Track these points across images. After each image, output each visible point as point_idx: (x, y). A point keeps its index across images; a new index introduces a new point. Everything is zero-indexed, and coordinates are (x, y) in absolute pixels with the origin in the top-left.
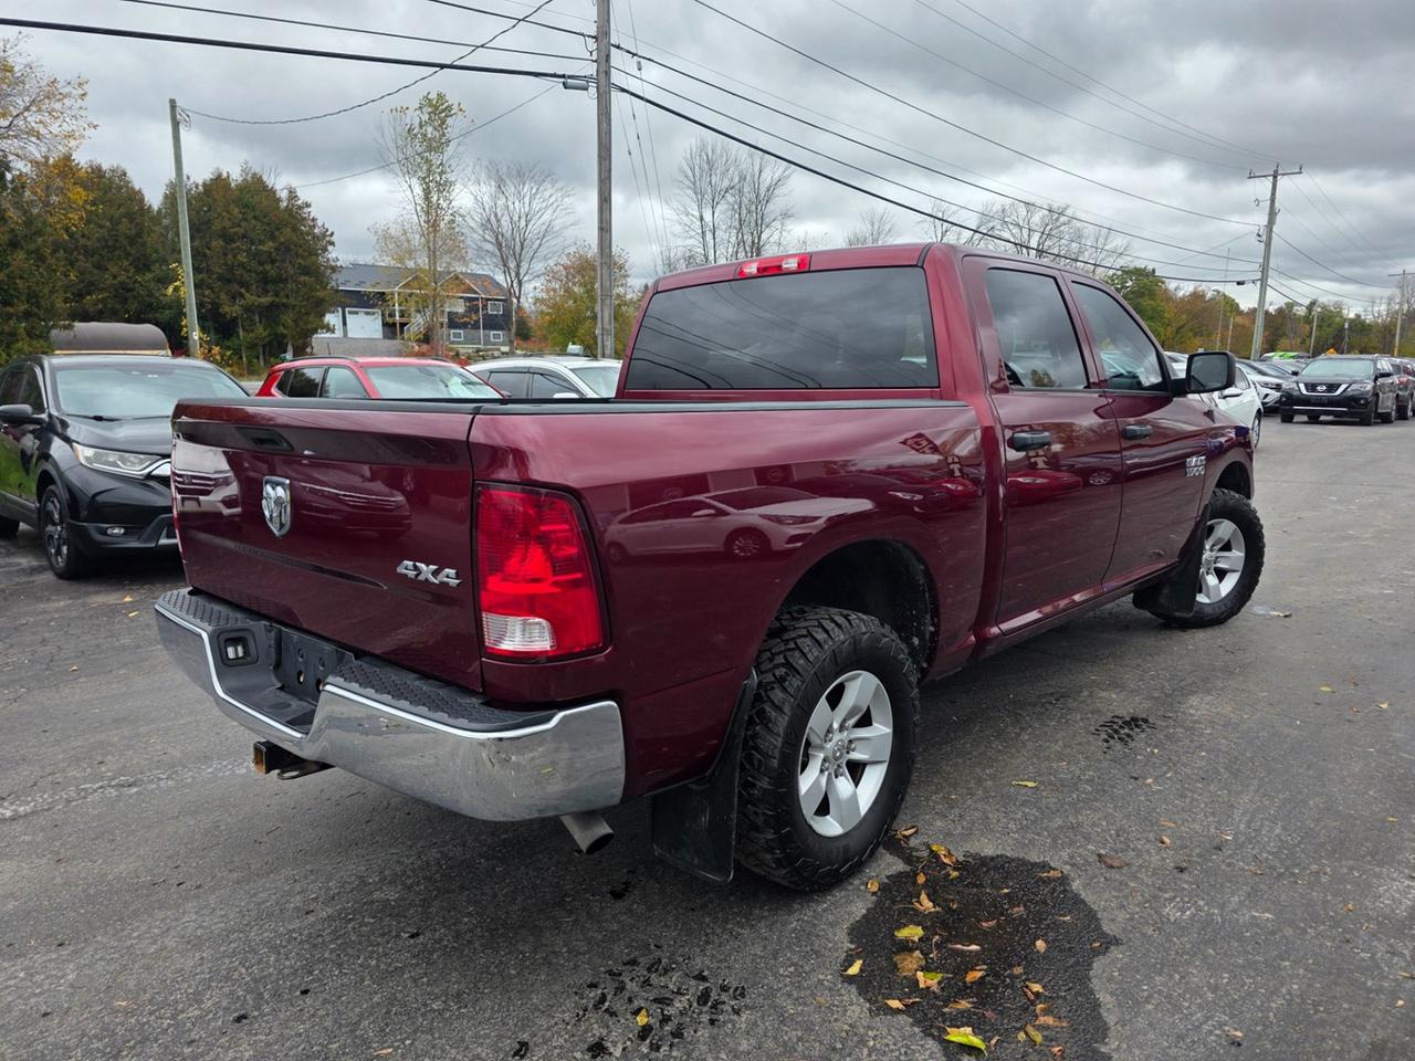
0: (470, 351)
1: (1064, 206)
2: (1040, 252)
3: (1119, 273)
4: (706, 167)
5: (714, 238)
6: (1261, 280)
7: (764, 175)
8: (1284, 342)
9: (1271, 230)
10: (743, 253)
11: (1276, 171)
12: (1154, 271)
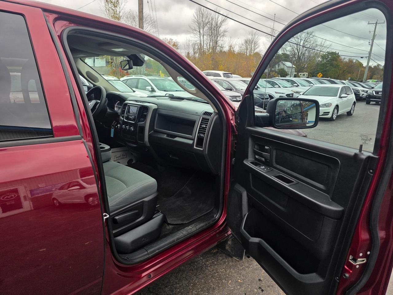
0: (131, 71)
1: (312, 31)
2: (303, 47)
3: (327, 53)
4: (201, 15)
5: (203, 38)
6: (369, 57)
7: (219, 18)
8: (375, 76)
9: (373, 41)
10: (212, 43)
11: (377, 22)
12: (338, 53)
